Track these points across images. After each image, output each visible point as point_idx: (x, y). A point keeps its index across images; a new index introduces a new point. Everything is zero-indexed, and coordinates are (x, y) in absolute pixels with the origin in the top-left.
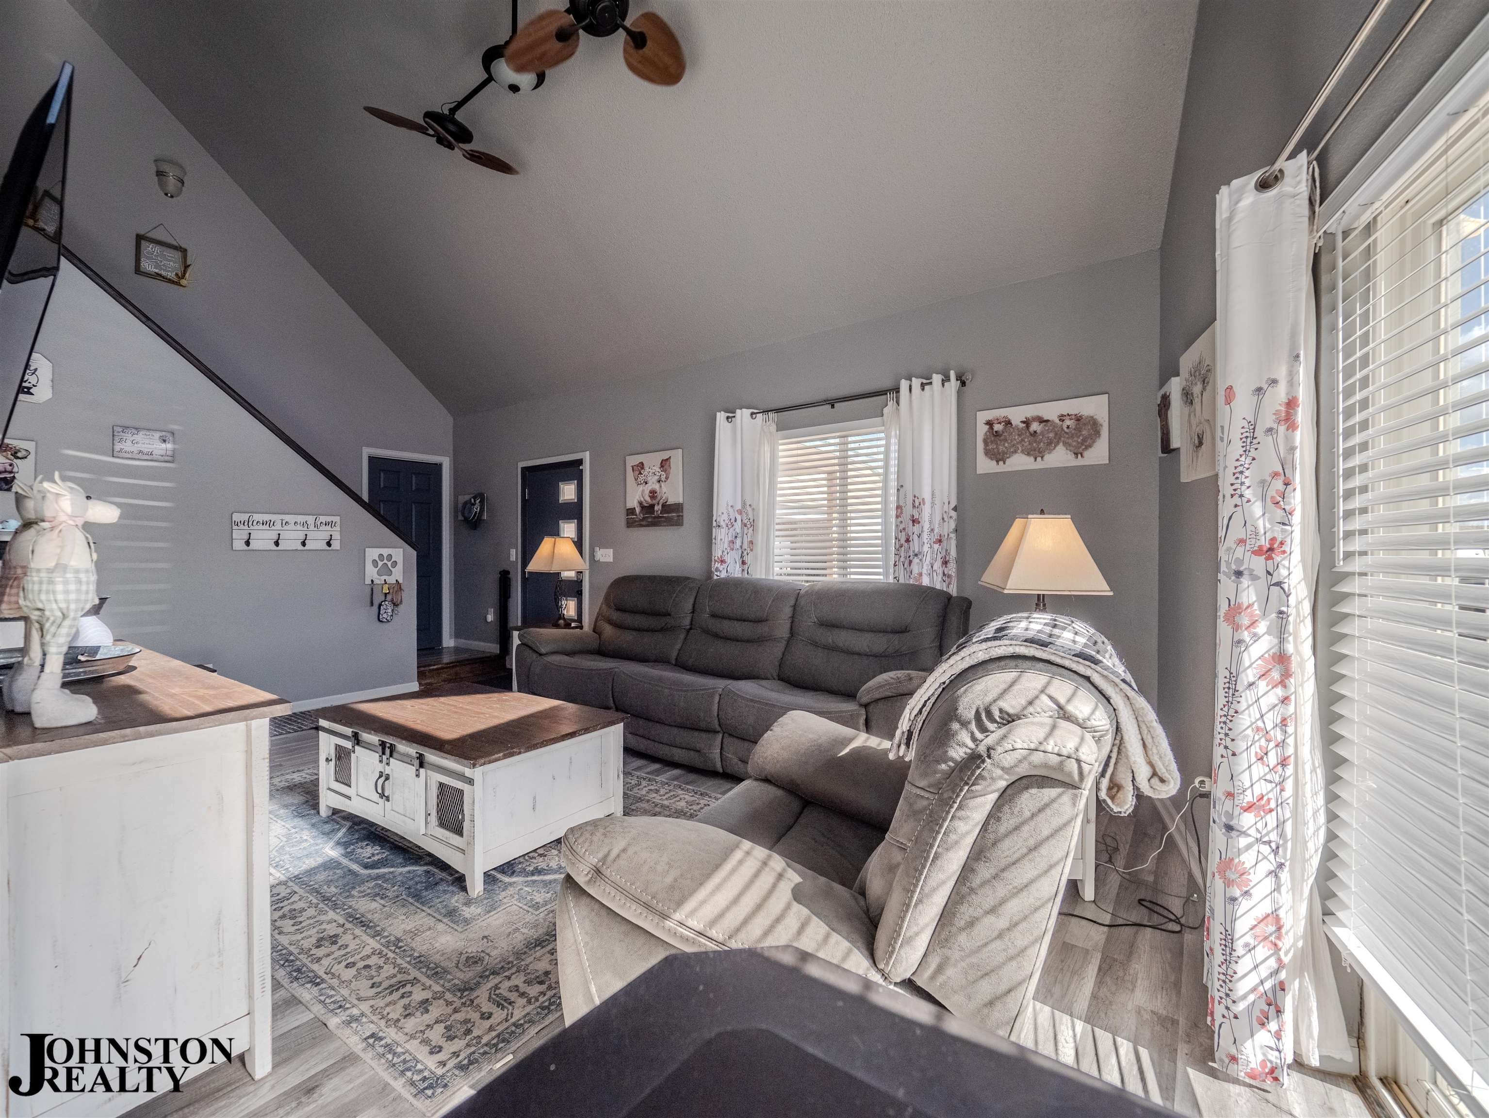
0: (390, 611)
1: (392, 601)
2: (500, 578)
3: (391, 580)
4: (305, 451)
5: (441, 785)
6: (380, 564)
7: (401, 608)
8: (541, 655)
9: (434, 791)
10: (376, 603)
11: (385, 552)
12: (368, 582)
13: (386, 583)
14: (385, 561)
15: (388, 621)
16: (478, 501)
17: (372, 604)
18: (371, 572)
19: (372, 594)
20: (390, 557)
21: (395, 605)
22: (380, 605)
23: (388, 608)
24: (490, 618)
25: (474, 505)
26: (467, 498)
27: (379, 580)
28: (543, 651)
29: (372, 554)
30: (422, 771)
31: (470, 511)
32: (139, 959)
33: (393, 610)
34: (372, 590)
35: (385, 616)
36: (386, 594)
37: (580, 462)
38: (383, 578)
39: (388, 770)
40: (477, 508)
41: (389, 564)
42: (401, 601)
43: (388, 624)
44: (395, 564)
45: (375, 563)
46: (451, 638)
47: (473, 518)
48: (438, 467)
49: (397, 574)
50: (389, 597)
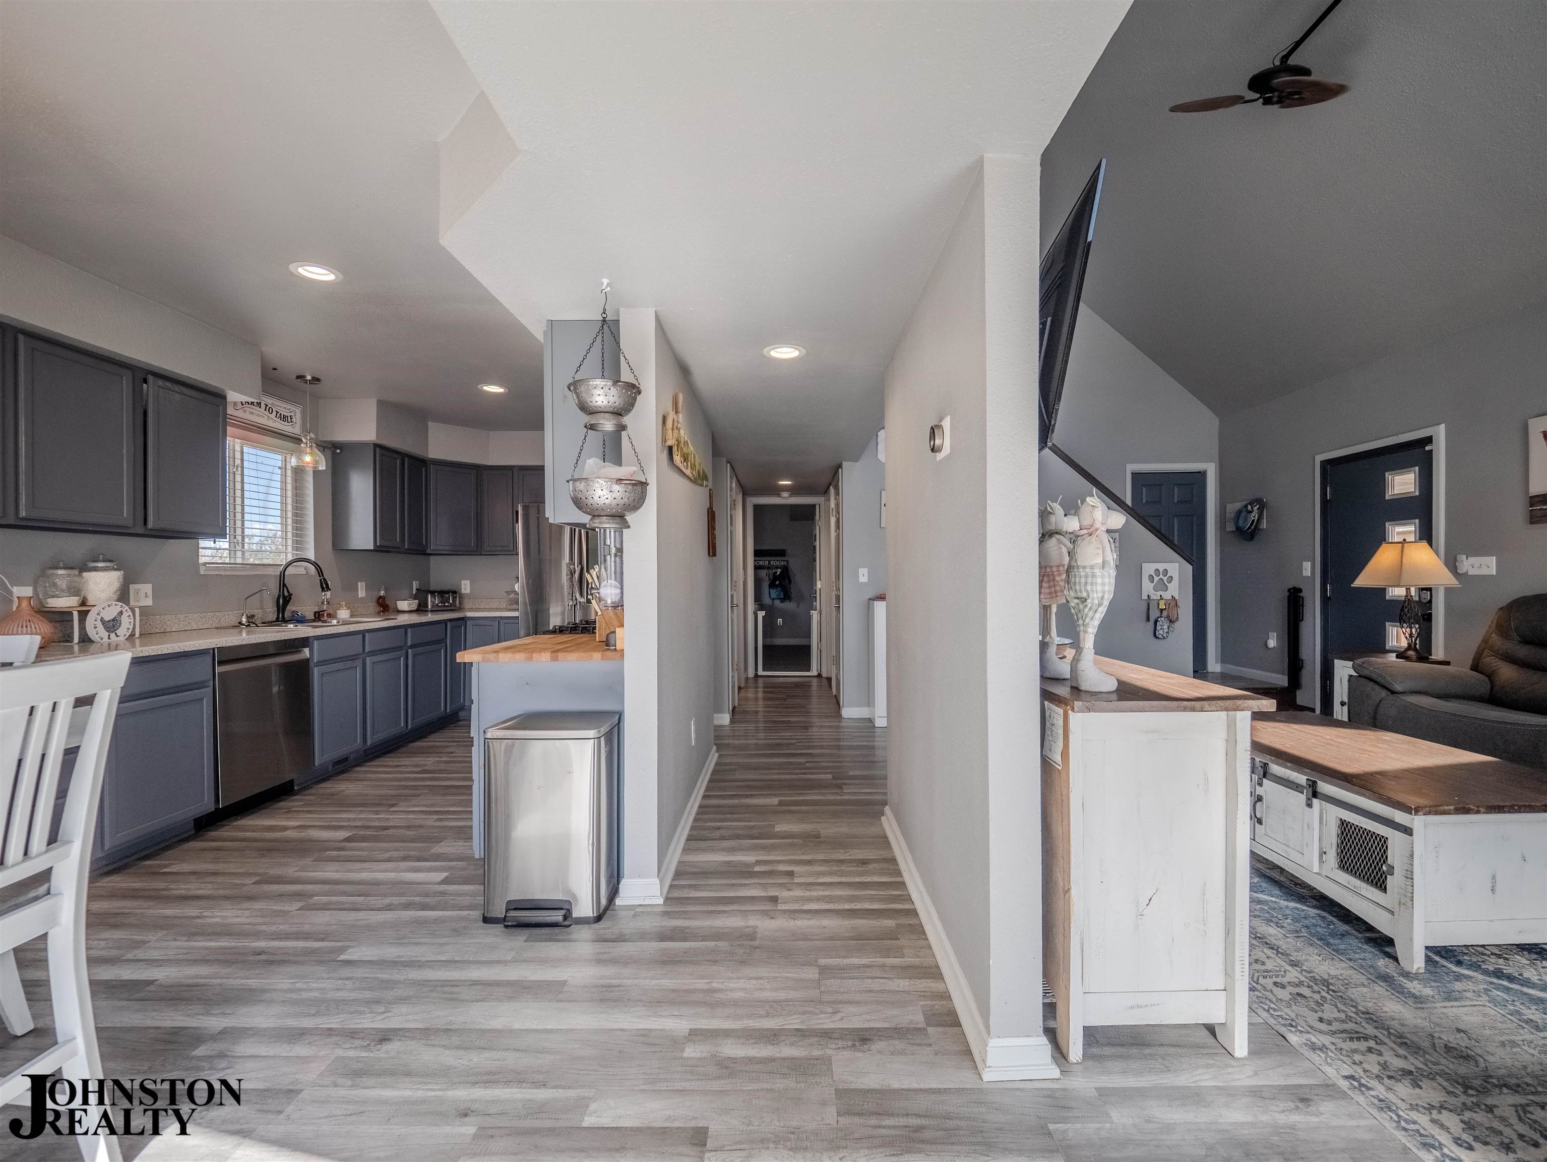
0: (1165, 627)
1: (1168, 617)
2: (1289, 597)
3: (1167, 595)
4: (1086, 472)
5: (1343, 823)
6: (1156, 579)
7: (1177, 625)
8: (1393, 692)
9: (1333, 830)
10: (1152, 618)
11: (1161, 567)
12: (1145, 597)
13: (1162, 599)
14: (1161, 576)
15: (1164, 638)
16: (1255, 508)
17: (1148, 619)
18: (1148, 588)
19: (1148, 609)
20: (1166, 571)
21: (1171, 622)
22: (1156, 622)
23: (1163, 625)
24: (1272, 643)
25: (1250, 512)
26: (1238, 505)
27: (1155, 596)
28: (1398, 687)
29: (1149, 569)
30: (1315, 801)
31: (1246, 520)
32: (1150, 900)
33: (1168, 627)
34: (1149, 604)
35: (1161, 632)
36: (1162, 610)
37: (1429, 440)
38: (1159, 593)
39: (1260, 791)
40: (1254, 516)
41: (1165, 579)
42: (1177, 618)
43: (1165, 640)
44: (1171, 579)
45: (1151, 578)
46: (1216, 662)
47: (1249, 528)
48: (1202, 475)
49: (1173, 590)
50: (1165, 613)
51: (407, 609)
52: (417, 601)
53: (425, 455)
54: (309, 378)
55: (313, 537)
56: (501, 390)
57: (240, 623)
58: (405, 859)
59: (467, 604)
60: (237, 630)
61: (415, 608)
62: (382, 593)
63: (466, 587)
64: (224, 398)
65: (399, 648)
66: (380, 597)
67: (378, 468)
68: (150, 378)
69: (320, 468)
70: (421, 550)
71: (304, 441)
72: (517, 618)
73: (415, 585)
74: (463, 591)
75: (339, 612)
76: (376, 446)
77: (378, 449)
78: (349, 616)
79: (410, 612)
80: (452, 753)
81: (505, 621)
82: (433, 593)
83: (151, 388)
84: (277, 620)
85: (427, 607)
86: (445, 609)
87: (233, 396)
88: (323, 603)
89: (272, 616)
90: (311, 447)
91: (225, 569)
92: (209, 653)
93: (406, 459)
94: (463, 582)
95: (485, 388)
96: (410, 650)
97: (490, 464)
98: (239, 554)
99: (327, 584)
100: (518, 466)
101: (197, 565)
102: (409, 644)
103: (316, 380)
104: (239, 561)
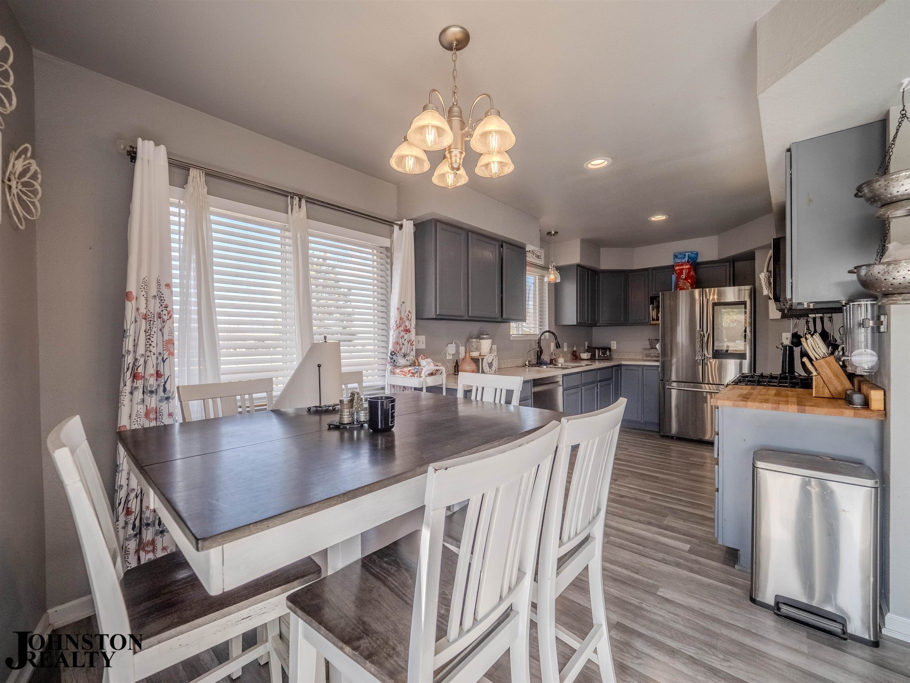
51: (586, 358)
52: (590, 354)
53: (598, 267)
54: (553, 232)
55: (547, 319)
56: (664, 217)
57: (526, 365)
58: (650, 524)
59: (615, 356)
60: (524, 368)
61: (589, 358)
62: (575, 349)
63: (614, 345)
64: (525, 249)
65: (594, 382)
66: (574, 351)
67: (578, 278)
68: (504, 244)
69: (557, 281)
70: (594, 324)
71: (550, 267)
72: (658, 366)
73: (586, 344)
74: (612, 348)
75: (559, 359)
76: (578, 265)
77: (578, 267)
78: (563, 362)
79: (587, 360)
80: (627, 449)
81: (646, 368)
82: (598, 349)
83: (505, 250)
84: (537, 363)
85: (596, 357)
86: (604, 358)
87: (529, 248)
88: (552, 354)
89: (534, 362)
90: (554, 270)
91: (519, 337)
92: (529, 382)
93: (589, 271)
94: (612, 342)
95: (653, 219)
96: (599, 384)
97: (634, 268)
98: (520, 329)
99: (559, 345)
100: (652, 268)
101: (510, 335)
102: (598, 379)
103: (556, 233)
104: (520, 333)
